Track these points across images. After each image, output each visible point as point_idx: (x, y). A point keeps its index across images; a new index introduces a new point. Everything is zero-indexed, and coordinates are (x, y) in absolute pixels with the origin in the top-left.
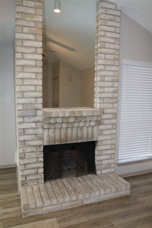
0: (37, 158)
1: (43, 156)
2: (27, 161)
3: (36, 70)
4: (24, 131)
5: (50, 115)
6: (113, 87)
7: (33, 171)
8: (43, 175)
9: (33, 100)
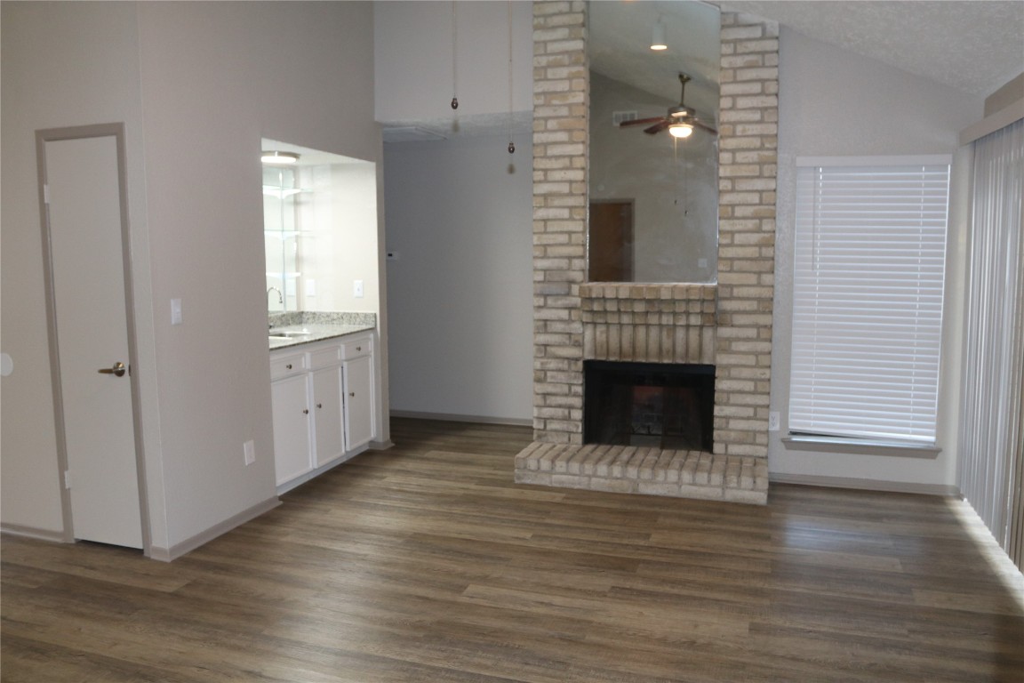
0: (570, 385)
1: (580, 382)
2: (550, 389)
3: (571, 201)
4: (545, 326)
5: (587, 292)
6: (759, 230)
7: (560, 412)
8: (580, 425)
9: (563, 263)
